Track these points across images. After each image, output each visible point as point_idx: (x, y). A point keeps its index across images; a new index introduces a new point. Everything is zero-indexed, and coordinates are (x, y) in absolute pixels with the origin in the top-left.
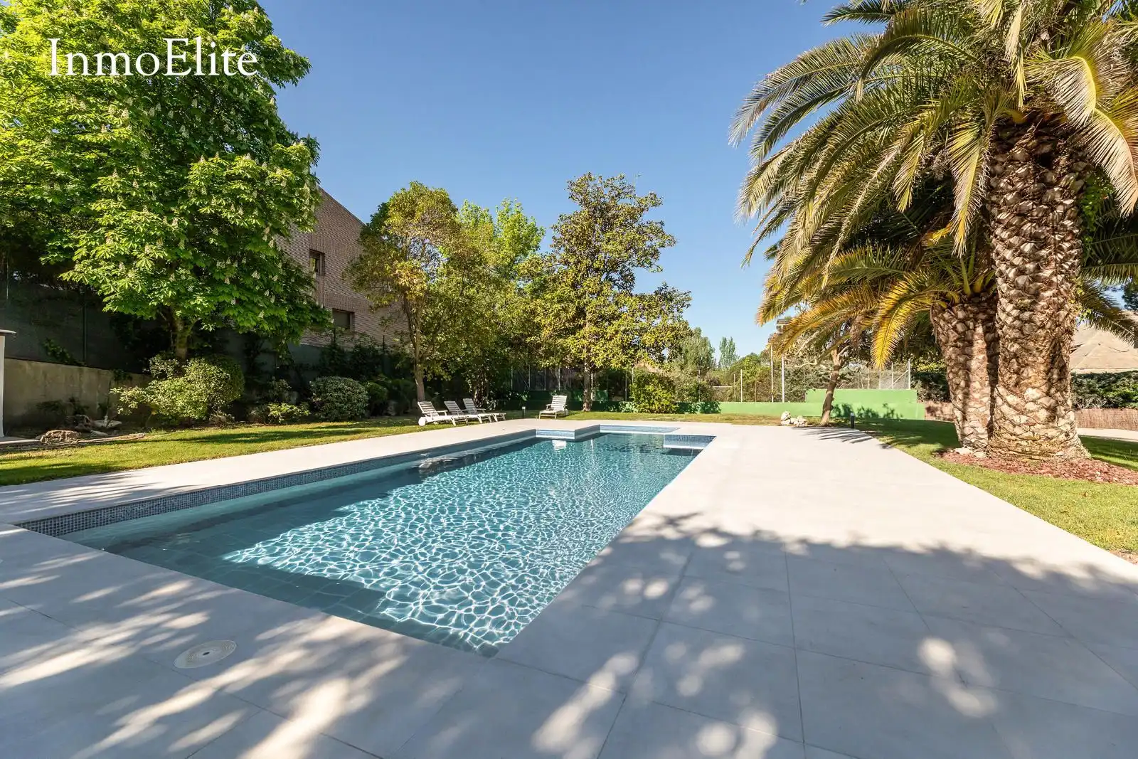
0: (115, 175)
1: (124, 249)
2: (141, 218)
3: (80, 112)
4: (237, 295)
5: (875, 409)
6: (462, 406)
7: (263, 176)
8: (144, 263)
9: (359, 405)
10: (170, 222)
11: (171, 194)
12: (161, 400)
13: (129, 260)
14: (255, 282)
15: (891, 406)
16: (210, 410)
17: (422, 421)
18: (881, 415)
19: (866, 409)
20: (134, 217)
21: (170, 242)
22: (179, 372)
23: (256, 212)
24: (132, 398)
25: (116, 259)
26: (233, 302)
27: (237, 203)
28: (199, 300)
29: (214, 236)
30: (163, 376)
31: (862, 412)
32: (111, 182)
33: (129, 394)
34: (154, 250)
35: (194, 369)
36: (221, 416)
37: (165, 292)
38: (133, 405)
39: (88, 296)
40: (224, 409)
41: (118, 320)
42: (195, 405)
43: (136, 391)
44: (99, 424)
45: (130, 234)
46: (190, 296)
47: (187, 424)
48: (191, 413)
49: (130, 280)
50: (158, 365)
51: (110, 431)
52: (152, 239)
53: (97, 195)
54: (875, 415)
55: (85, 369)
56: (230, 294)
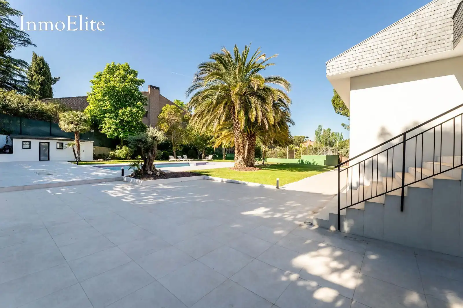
0: (108, 113)
1: (110, 126)
2: (112, 121)
3: (102, 104)
4: (129, 133)
5: (310, 161)
6: (182, 157)
7: (132, 110)
8: (112, 129)
9: (159, 156)
10: (116, 121)
11: (117, 116)
12: (117, 154)
13: (110, 128)
14: (133, 130)
15: (315, 160)
16: (127, 156)
17: (170, 160)
18: (312, 163)
19: (307, 161)
20: (111, 121)
21: (117, 125)
22: (121, 148)
23: (131, 118)
24: (112, 154)
25: (109, 128)
26: (128, 135)
27: (127, 116)
28: (122, 135)
29: (125, 122)
30: (119, 149)
31: (306, 162)
32: (107, 115)
33: (111, 153)
34: (113, 127)
35: (124, 148)
36: (129, 158)
37: (116, 134)
38: (112, 155)
39: (104, 135)
40: (130, 156)
41: (110, 139)
42: (123, 155)
43: (113, 152)
44: (108, 158)
45: (110, 124)
46: (120, 134)
47: (123, 159)
48: (122, 157)
49: (111, 132)
50: (118, 147)
51: (109, 160)
52: (113, 125)
53: (105, 117)
54: (310, 163)
55: (106, 148)
56: (127, 133)
